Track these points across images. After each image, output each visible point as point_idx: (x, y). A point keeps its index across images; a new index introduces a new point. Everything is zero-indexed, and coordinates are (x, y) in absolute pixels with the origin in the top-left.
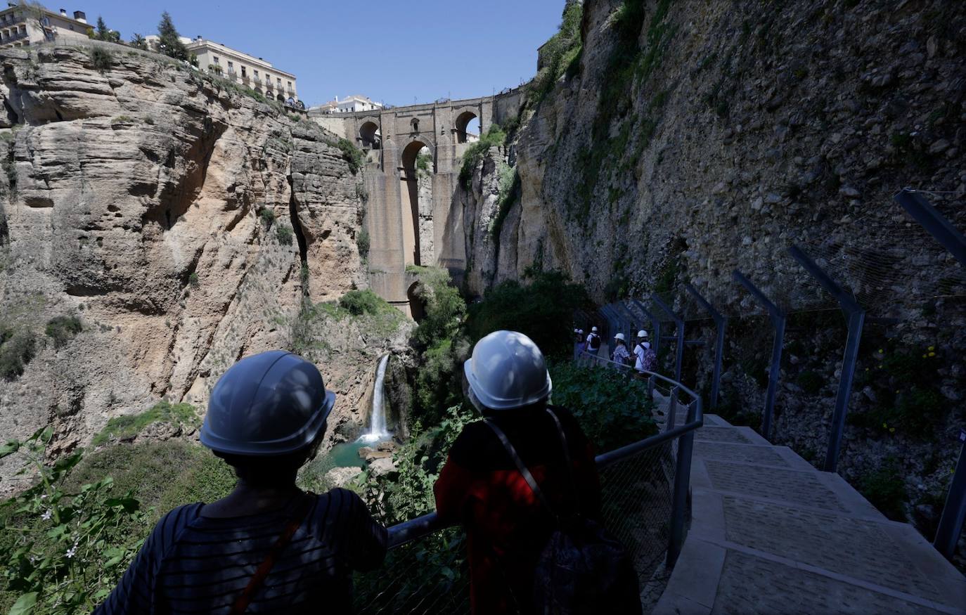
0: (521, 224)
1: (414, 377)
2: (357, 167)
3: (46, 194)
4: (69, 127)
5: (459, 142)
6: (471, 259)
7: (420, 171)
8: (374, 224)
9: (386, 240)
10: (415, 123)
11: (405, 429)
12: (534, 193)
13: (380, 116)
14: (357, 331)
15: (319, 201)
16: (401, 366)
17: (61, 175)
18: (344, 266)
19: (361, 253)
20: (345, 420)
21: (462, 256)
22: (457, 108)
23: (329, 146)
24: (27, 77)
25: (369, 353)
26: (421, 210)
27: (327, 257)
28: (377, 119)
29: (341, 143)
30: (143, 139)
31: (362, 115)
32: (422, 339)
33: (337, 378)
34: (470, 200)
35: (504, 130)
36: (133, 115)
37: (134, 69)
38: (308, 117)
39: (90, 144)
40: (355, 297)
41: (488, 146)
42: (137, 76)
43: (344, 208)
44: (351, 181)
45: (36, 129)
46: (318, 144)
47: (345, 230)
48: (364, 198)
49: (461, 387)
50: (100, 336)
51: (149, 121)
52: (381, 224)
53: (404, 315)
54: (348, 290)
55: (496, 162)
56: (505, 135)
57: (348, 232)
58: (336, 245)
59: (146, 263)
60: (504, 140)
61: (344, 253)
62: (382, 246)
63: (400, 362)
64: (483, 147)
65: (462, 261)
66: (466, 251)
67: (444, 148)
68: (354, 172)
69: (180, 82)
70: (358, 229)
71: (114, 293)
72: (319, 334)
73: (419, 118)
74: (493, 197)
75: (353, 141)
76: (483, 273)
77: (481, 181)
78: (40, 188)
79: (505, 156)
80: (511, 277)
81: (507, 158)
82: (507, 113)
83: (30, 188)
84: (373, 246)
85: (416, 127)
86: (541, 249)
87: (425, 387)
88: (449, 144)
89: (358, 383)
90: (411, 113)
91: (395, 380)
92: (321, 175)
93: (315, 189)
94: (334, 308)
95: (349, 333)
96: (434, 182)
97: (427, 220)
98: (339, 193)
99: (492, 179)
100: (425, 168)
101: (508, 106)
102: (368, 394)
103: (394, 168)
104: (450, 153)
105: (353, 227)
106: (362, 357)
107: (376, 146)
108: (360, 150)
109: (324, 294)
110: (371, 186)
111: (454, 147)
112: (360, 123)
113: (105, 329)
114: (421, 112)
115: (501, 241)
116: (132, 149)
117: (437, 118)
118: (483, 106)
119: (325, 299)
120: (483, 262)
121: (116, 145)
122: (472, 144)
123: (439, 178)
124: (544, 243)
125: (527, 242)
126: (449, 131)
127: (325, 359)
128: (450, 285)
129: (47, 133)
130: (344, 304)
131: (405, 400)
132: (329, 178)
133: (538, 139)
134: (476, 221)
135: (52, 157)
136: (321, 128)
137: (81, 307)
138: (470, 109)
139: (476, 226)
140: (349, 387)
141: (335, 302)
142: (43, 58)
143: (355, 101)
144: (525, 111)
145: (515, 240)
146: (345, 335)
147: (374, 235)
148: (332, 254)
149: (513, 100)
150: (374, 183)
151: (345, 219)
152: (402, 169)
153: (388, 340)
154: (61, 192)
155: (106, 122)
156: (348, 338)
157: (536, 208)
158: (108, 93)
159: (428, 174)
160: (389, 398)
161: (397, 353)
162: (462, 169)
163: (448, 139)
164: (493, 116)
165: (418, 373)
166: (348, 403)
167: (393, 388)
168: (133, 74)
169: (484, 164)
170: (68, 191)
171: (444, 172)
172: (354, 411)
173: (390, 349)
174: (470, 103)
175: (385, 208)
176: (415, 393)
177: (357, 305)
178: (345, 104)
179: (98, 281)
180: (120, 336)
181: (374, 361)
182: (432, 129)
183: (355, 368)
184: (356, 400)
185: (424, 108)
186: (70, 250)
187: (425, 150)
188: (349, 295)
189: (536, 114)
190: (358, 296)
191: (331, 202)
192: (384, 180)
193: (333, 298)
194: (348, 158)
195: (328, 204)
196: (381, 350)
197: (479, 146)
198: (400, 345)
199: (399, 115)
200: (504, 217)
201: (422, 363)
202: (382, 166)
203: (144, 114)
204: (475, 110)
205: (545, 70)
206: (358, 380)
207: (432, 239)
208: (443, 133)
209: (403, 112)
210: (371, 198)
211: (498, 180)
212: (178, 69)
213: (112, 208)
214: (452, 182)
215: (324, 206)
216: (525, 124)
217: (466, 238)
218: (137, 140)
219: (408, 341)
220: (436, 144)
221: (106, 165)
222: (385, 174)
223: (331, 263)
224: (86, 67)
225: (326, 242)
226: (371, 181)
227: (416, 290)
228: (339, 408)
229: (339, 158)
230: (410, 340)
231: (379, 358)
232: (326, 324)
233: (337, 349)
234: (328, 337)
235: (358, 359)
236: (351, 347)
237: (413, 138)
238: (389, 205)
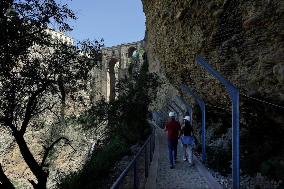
25: (87, 141)
48: (94, 79)
70: (90, 90)
72: (64, 132)
90: (112, 49)
103: (105, 68)
105: (88, 89)
106: (84, 143)
110: (97, 75)
114: (116, 48)
130: (79, 119)
152: (108, 68)
156: (78, 134)
175: (101, 83)
177: (84, 120)
181: (89, 145)
192: (101, 72)
196: (92, 140)
199: (108, 50)
210: (96, 79)
222: (102, 70)
226: (97, 73)
231: (92, 144)
232: (68, 128)
233: (72, 139)
234: (68, 134)
235: (82, 144)
236: (79, 138)
237: (112, 57)
238: (103, 81)
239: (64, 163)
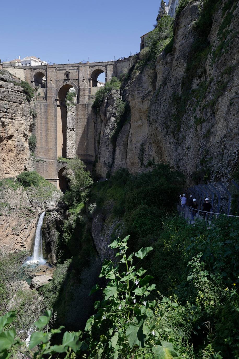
0: (130, 135)
1: (61, 226)
2: (31, 97)
5: (93, 86)
6: (98, 155)
7: (68, 102)
8: (39, 131)
9: (47, 141)
10: (67, 74)
11: (54, 258)
12: (139, 118)
13: (46, 69)
14: (26, 196)
15: (7, 117)
16: (53, 219)
18: (20, 156)
19: (30, 149)
20: (17, 251)
21: (93, 153)
22: (92, 67)
23: (15, 85)
25: (33, 210)
26: (68, 124)
27: (10, 151)
28: (44, 70)
29: (22, 83)
31: (36, 68)
32: (67, 203)
33: (13, 225)
34: (99, 120)
35: (120, 80)
38: (3, 67)
40: (26, 176)
41: (110, 90)
43: (22, 122)
44: (27, 106)
46: (8, 83)
47: (22, 135)
48: (35, 117)
49: (91, 232)
52: (43, 132)
53: (55, 187)
54: (22, 171)
55: (115, 99)
56: (121, 84)
57: (24, 136)
58: (16, 144)
60: (120, 86)
61: (21, 149)
62: (44, 145)
63: (52, 216)
64: (107, 90)
65: (92, 156)
66: (95, 150)
67: (84, 89)
68: (29, 101)
70: (30, 134)
72: (3, 198)
73: (70, 71)
74: (113, 119)
75: (29, 82)
76: (105, 163)
77: (106, 109)
79: (120, 95)
80: (123, 167)
81: (121, 97)
82: (122, 71)
84: (38, 145)
85: (68, 76)
86: (142, 150)
87: (67, 232)
88: (87, 88)
89: (26, 228)
90: (65, 68)
91: (49, 227)
92: (9, 102)
93: (6, 110)
94: (13, 182)
95: (22, 197)
96: (77, 109)
97: (71, 130)
98: (19, 113)
99: (113, 108)
100: (71, 100)
101: (123, 67)
102: (32, 236)
103: (53, 99)
104: (87, 92)
105: (27, 133)
106: (29, 213)
107: (44, 86)
108: (34, 88)
109: (8, 173)
110: (39, 109)
111: (90, 89)
112: (34, 72)
114: (71, 68)
115: (117, 145)
117: (80, 72)
118: (108, 66)
119: (8, 176)
120: (105, 157)
122: (101, 87)
123: (80, 106)
124: (145, 147)
125: (134, 146)
126: (88, 79)
127: (7, 213)
128: (85, 170)
130: (19, 180)
131: (54, 240)
132: (14, 104)
133: (142, 87)
134: (102, 132)
136: (10, 74)
138: (100, 68)
139: (102, 135)
140: (20, 231)
141: (14, 178)
143: (31, 60)
144: (134, 71)
145: (126, 145)
146: (19, 199)
147: (39, 139)
148: (13, 149)
149: (126, 64)
150: (41, 108)
151: (22, 128)
152: (58, 100)
153: (45, 203)
156: (21, 201)
157: (140, 126)
159: (73, 104)
160: (45, 238)
161: (51, 211)
162: (95, 102)
163: (86, 84)
164: (114, 72)
165: (63, 224)
166: (20, 241)
167: (48, 233)
169: (108, 99)
171: (83, 103)
172: (23, 246)
173: (46, 208)
174: (100, 64)
175: (47, 123)
176: (61, 236)
177: (27, 181)
178: (26, 61)
181: (36, 215)
182: (77, 78)
183: (24, 219)
184: (24, 239)
185: (73, 65)
187: (72, 90)
188: (22, 174)
189: (141, 73)
190: (28, 175)
191: (14, 118)
192: (47, 106)
193: (13, 176)
194: (26, 92)
195: (13, 119)
196: (40, 208)
197: (105, 89)
198: (52, 206)
199: (57, 69)
200: (119, 131)
201: (66, 217)
202: (46, 98)
204: (103, 69)
205: (147, 49)
206: (26, 227)
207: (73, 142)
208: (83, 80)
209: (60, 68)
210: (38, 117)
211: (116, 109)
214: (88, 109)
215: (10, 120)
216: (134, 78)
217: (95, 142)
219: (57, 203)
220: (79, 87)
222: (48, 103)
223: (13, 155)
225: (10, 142)
226: (39, 107)
227: (64, 173)
228: (14, 244)
229: (21, 92)
230: (59, 203)
231: (39, 214)
232: (8, 191)
233: (14, 207)
234: (9, 200)
235: (27, 214)
236: (23, 206)
237: (65, 83)
238: (49, 121)
239: (7, 238)
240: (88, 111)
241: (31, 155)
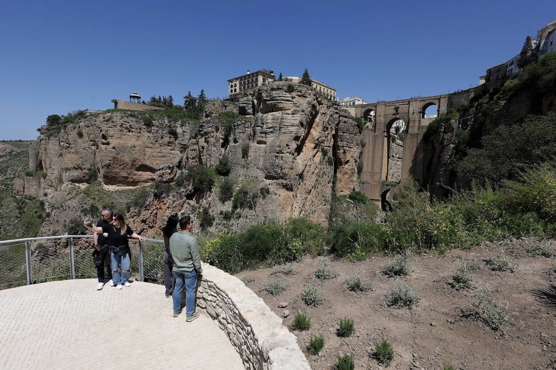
2: (362, 130)
3: (264, 139)
4: (278, 114)
5: (423, 118)
8: (366, 158)
9: (372, 166)
10: (397, 109)
13: (376, 106)
15: (347, 146)
17: (271, 132)
18: (351, 179)
19: (358, 173)
22: (424, 101)
23: (353, 121)
24: (267, 97)
27: (346, 173)
28: (374, 107)
29: (357, 119)
30: (301, 118)
31: (366, 106)
34: (429, 148)
35: (459, 111)
36: (298, 109)
37: (300, 92)
39: (284, 120)
41: (448, 120)
42: (300, 94)
43: (355, 150)
44: (359, 137)
45: (265, 115)
47: (354, 161)
48: (364, 146)
50: (274, 197)
51: (303, 111)
52: (370, 159)
53: (378, 207)
54: (351, 191)
55: (454, 128)
56: (459, 114)
58: (350, 168)
59: (292, 169)
60: (458, 116)
61: (353, 172)
62: (370, 170)
64: (444, 120)
66: (423, 175)
68: (360, 133)
69: (312, 96)
70: (359, 160)
71: (281, 180)
73: (400, 106)
77: (443, 137)
78: (263, 137)
79: (459, 124)
81: (460, 126)
82: (459, 103)
83: (259, 137)
84: (364, 170)
85: (397, 111)
88: (417, 119)
90: (396, 104)
92: (350, 134)
93: (347, 140)
96: (405, 138)
98: (355, 142)
99: (452, 136)
101: (460, 99)
103: (382, 131)
105: (357, 159)
107: (371, 121)
108: (363, 122)
109: (342, 191)
110: (368, 140)
111: (419, 120)
112: (364, 110)
113: (276, 194)
114: (401, 103)
116: (298, 122)
117: (411, 107)
118: (442, 99)
119: (342, 194)
121: (292, 121)
123: (409, 136)
126: (417, 112)
129: (270, 116)
134: (435, 158)
135: (270, 125)
137: (269, 184)
138: (431, 101)
139: (434, 161)
141: (346, 196)
142: (273, 89)
147: (366, 164)
148: (348, 171)
149: (464, 96)
150: (369, 138)
151: (355, 155)
152: (385, 131)
154: (270, 139)
155: (290, 112)
158: (291, 101)
162: (427, 132)
163: (416, 116)
164: (448, 104)
168: (299, 93)
169: (445, 128)
170: (273, 138)
171: (413, 133)
175: (374, 151)
179: (277, 174)
180: (279, 198)
182: (407, 112)
185: (403, 101)
186: (271, 161)
188: (352, 193)
191: (351, 146)
192: (375, 137)
193: (345, 194)
194: (359, 126)
199: (388, 105)
202: (375, 130)
203: (300, 109)
204: (435, 102)
208: (413, 113)
209: (391, 104)
210: (367, 146)
211: (456, 137)
212: (312, 90)
213: (287, 145)
214: (418, 138)
215: (349, 148)
217: (423, 168)
218: (299, 118)
220: (409, 119)
221: (288, 128)
222: (376, 134)
223: (347, 176)
224: (286, 92)
225: (346, 166)
229: (356, 126)
237: (394, 116)
238: (376, 149)
240: (417, 140)
241: (358, 178)
